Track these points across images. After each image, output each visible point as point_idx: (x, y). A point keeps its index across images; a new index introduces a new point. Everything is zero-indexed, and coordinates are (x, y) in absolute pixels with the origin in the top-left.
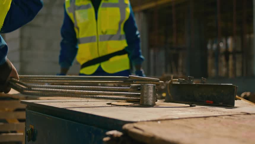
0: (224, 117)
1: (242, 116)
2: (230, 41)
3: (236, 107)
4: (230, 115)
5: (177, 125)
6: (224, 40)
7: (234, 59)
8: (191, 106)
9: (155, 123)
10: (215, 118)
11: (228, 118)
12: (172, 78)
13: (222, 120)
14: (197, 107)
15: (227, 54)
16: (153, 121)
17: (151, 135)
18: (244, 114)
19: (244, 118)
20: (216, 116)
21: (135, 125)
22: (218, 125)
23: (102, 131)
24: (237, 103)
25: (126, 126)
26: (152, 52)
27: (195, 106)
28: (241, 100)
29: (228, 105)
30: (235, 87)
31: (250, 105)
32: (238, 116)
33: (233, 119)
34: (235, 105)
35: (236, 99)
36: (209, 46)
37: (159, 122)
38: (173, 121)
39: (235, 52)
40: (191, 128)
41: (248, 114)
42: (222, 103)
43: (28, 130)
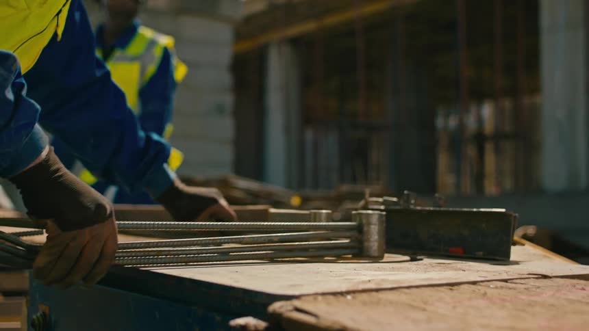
0: (492, 285)
1: (532, 282)
2: (487, 110)
3: (516, 263)
4: (506, 281)
5: (391, 303)
6: (473, 109)
7: (498, 151)
8: (413, 260)
9: (341, 298)
10: (473, 287)
11: (502, 287)
12: (367, 196)
13: (489, 291)
14: (427, 261)
15: (480, 139)
16: (334, 294)
17: (337, 327)
18: (536, 276)
19: (539, 287)
20: (474, 283)
21: (297, 303)
22: (481, 303)
23: (218, 318)
24: (516, 252)
25: (276, 307)
26: (309, 135)
27: (421, 260)
28: (524, 245)
29: (498, 258)
30: (511, 215)
31: (545, 256)
32: (523, 281)
33: (514, 289)
34: (513, 258)
35: (515, 244)
36: (440, 122)
37: (349, 297)
38: (381, 295)
39: (498, 137)
40: (424, 310)
41: (545, 277)
42: (481, 253)
43: (34, 317)
